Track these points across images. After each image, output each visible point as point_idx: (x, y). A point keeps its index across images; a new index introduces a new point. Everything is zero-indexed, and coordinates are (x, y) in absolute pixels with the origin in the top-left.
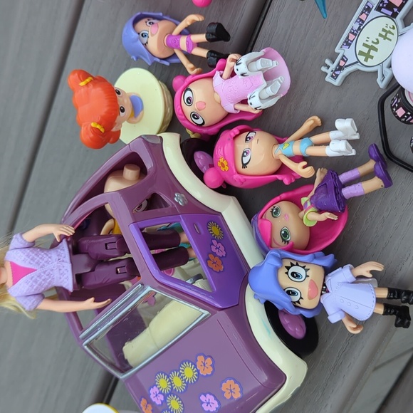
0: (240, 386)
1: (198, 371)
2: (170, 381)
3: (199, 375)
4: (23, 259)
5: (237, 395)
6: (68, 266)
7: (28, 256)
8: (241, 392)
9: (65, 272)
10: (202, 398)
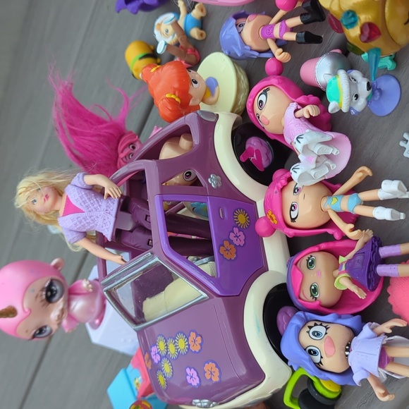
0: (220, 371)
1: (189, 345)
2: (167, 345)
3: (189, 349)
4: (76, 198)
5: (216, 379)
6: (112, 219)
7: (81, 198)
8: (220, 377)
9: (108, 223)
10: (188, 370)
